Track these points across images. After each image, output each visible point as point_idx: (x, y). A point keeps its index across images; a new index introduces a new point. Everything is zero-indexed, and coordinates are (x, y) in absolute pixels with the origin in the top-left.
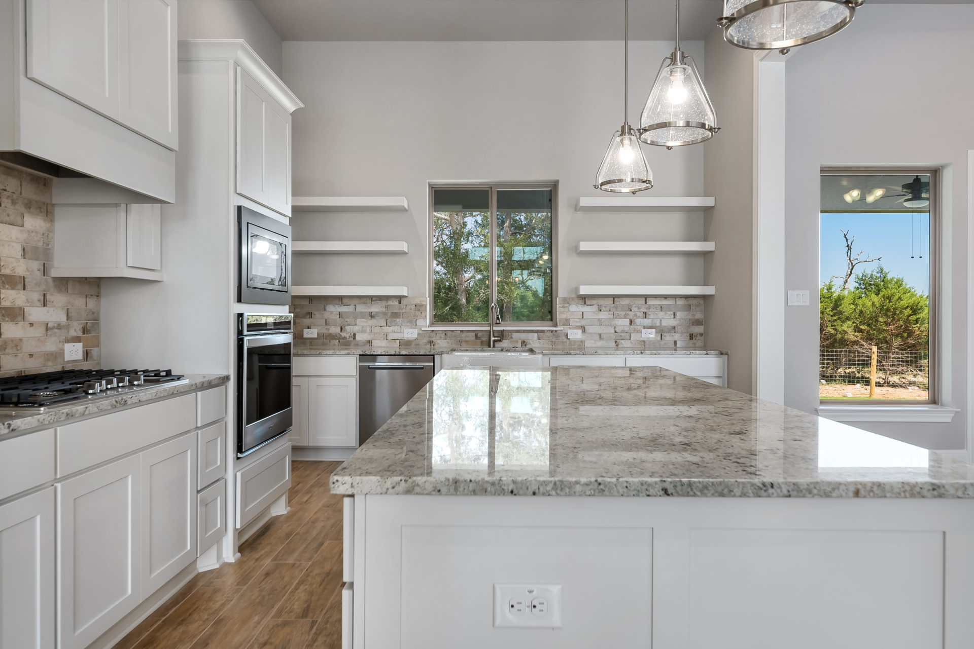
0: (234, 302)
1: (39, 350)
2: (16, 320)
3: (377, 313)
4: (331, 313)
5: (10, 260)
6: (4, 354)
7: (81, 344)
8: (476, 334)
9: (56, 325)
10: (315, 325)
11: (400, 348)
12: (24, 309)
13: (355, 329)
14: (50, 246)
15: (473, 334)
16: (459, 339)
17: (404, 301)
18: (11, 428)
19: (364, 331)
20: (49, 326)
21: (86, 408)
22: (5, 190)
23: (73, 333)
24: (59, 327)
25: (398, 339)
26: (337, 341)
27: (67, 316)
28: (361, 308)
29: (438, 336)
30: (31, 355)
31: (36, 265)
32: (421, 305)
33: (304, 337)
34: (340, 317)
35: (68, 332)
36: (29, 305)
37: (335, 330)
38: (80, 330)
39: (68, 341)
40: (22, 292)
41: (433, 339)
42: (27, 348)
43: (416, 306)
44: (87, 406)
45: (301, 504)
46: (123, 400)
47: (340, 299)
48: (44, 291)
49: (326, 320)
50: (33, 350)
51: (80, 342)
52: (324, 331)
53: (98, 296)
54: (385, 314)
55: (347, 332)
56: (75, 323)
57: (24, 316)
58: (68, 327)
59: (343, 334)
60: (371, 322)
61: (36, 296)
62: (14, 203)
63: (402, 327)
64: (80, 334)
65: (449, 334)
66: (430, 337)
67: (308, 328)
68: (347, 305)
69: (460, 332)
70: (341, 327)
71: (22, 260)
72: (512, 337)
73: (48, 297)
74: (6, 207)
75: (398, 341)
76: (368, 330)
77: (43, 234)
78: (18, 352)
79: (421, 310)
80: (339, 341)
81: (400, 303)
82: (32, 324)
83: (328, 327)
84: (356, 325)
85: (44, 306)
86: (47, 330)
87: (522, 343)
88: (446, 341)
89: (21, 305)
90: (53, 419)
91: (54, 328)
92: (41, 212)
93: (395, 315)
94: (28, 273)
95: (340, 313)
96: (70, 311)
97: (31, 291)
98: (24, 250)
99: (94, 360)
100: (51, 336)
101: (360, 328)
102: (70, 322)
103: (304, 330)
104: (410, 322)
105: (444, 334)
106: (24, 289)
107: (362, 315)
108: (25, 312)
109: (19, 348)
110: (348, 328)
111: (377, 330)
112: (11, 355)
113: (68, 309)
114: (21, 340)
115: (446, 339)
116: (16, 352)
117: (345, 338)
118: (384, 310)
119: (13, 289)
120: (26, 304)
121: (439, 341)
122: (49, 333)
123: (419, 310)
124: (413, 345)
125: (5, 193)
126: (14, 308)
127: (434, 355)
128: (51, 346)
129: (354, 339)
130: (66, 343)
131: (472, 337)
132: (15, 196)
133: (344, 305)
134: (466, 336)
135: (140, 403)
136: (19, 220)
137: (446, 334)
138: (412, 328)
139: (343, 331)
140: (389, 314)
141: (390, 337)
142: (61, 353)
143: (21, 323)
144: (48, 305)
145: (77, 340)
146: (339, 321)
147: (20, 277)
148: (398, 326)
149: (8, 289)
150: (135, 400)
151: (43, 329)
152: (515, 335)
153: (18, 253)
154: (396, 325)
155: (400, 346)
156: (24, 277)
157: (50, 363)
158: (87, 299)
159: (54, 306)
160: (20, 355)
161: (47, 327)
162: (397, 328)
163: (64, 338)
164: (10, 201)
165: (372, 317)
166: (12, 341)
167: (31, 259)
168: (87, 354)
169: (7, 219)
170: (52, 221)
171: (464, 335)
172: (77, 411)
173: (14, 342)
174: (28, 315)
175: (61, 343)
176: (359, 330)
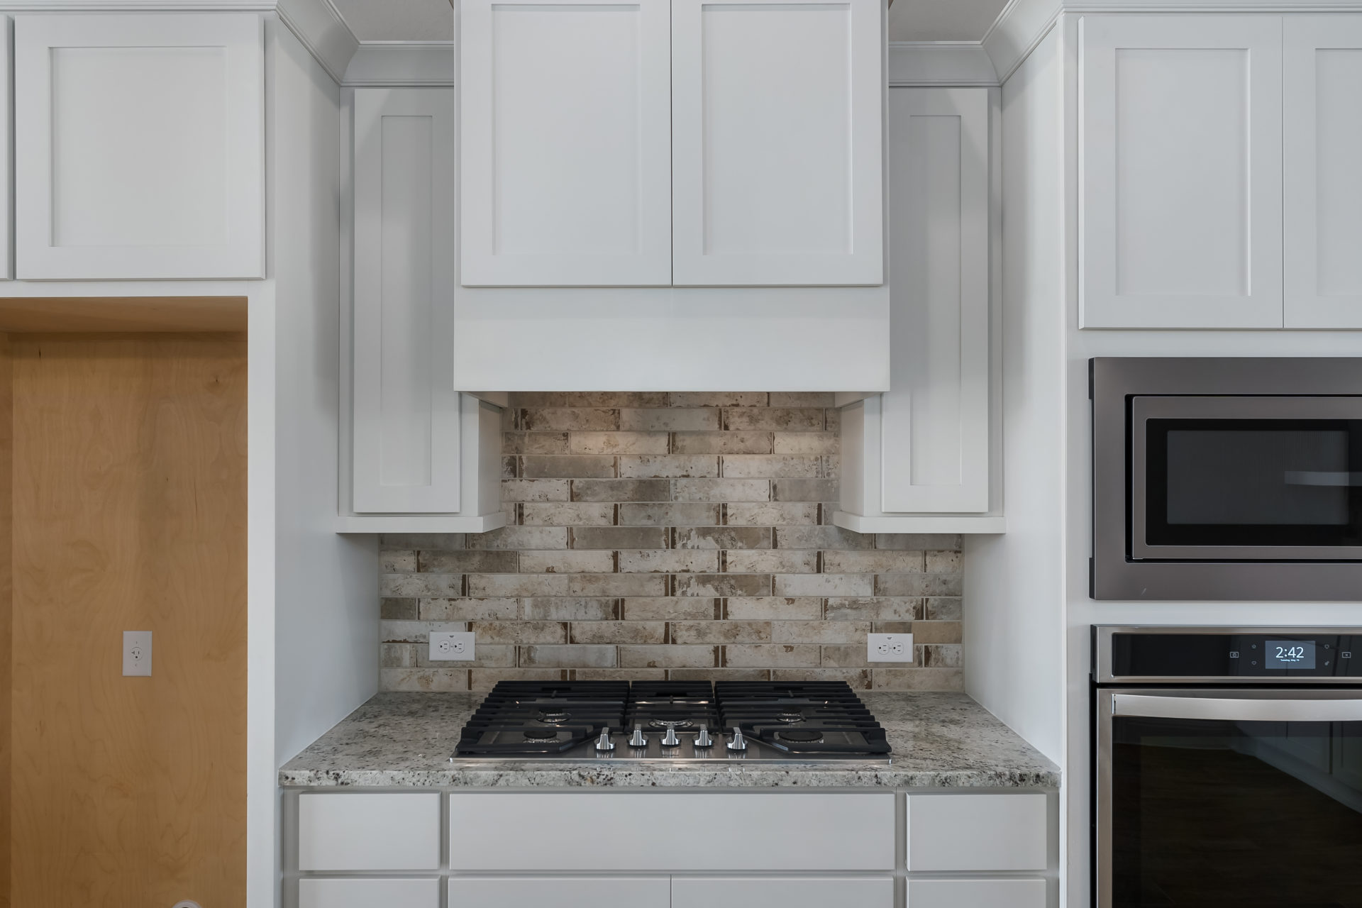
0: (1070, 598)
1: (807, 640)
2: (757, 594)
5: (746, 505)
6: (734, 643)
7: (910, 636)
9: (847, 603)
12: (774, 577)
14: (833, 476)
18: (340, 781)
20: (829, 604)
21: (501, 776)
22: (737, 405)
23: (887, 616)
24: (855, 605)
27: (876, 587)
30: (789, 648)
31: (800, 510)
35: (878, 614)
36: (783, 570)
38: (907, 611)
39: (874, 628)
40: (771, 551)
42: (781, 635)
44: (501, 772)
46: (602, 777)
48: (820, 548)
50: (793, 640)
51: (909, 632)
53: (956, 552)
56: (896, 601)
57: (774, 587)
58: (877, 607)
61: (798, 557)
62: (753, 420)
64: (909, 618)
71: (773, 503)
73: (828, 557)
74: (738, 429)
77: (817, 459)
78: (761, 641)
82: (790, 601)
85: (819, 571)
86: (826, 610)
89: (767, 571)
90: (422, 781)
91: (843, 606)
92: (812, 425)
94: (784, 523)
96: (881, 579)
97: (790, 549)
98: (775, 487)
99: (946, 666)
100: (834, 619)
102: (882, 599)
106: (775, 546)
108: (777, 583)
109: (763, 635)
112: (747, 646)
113: (876, 577)
114: (768, 623)
116: (758, 641)
119: (752, 548)
120: (779, 570)
122: (830, 615)
125: (736, 409)
126: (756, 576)
128: (835, 634)
130: (871, 632)
132: (755, 411)
135: (654, 788)
136: (764, 444)
142: (861, 649)
143: (768, 599)
144: (827, 571)
145: (904, 628)
147: (767, 529)
149: (740, 548)
151: (816, 609)
153: (764, 494)
156: (774, 529)
157: (833, 663)
158: (927, 558)
159: (843, 572)
160: (767, 646)
161: (826, 605)
163: (868, 623)
164: (745, 419)
166: (750, 624)
167: (791, 501)
168: (926, 656)
169: (742, 446)
170: (837, 435)
172: (479, 777)
173: (754, 627)
174: (783, 586)
175: (858, 632)
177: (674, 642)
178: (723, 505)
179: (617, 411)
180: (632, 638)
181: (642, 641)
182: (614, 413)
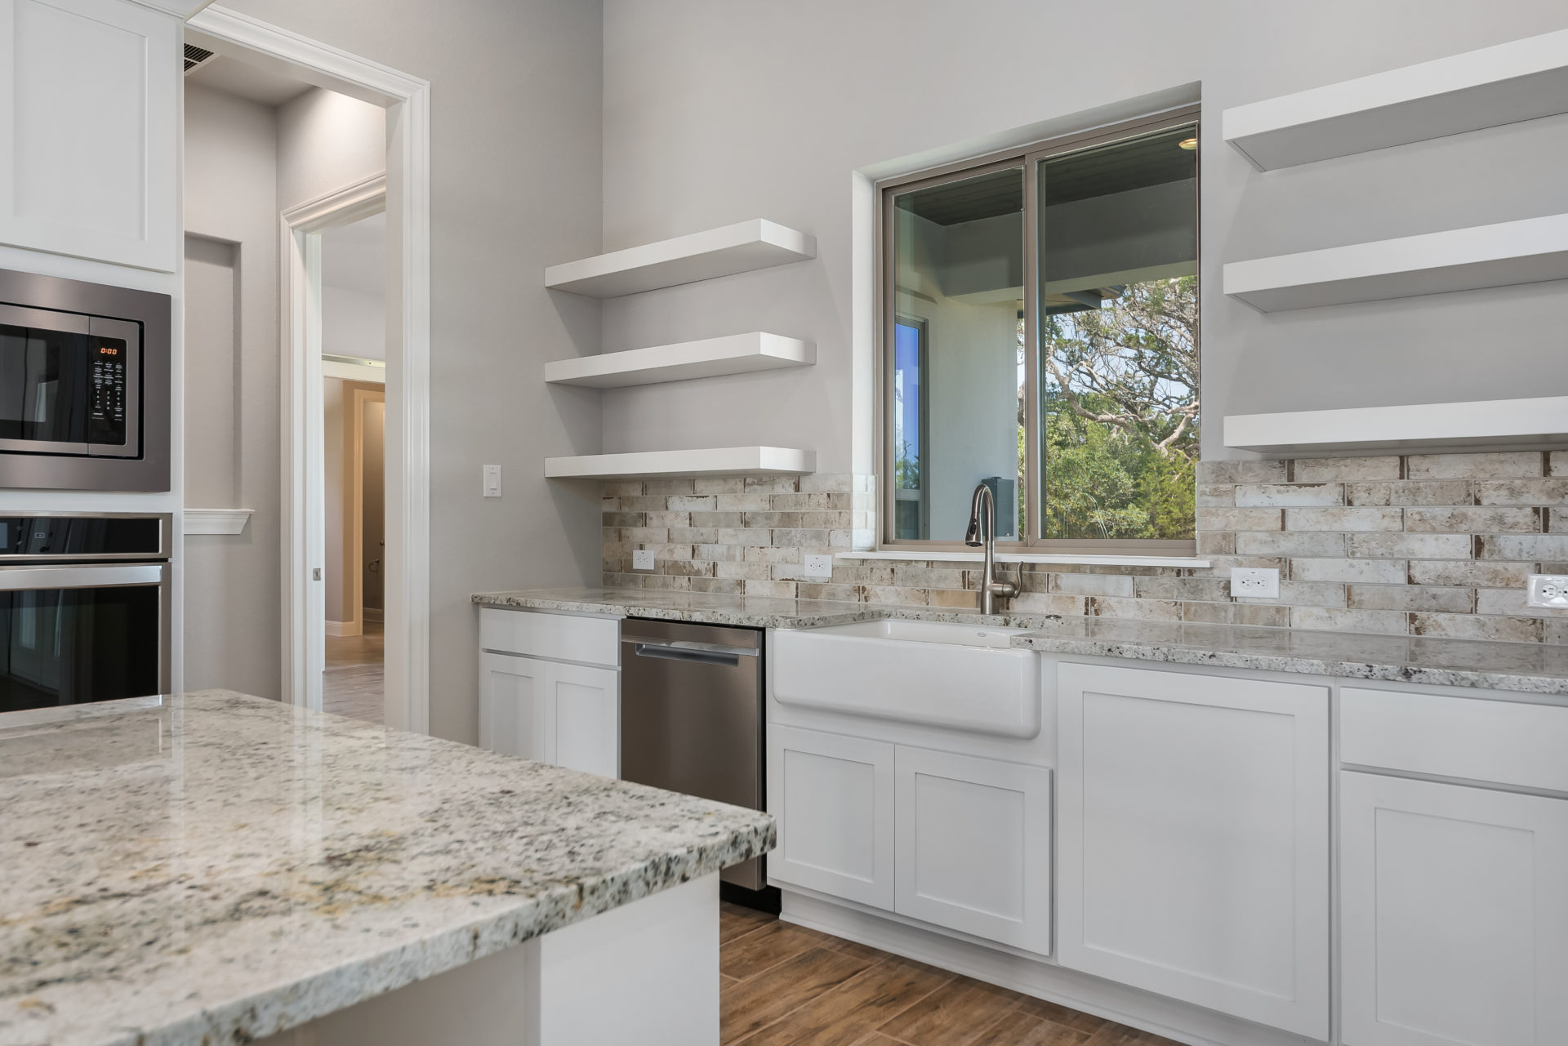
3: (755, 515)
4: (677, 514)
8: (964, 573)
10: (651, 541)
11: (797, 602)
13: (719, 550)
15: (957, 573)
16: (923, 585)
17: (805, 486)
19: (731, 558)
25: (793, 580)
26: (687, 577)
28: (730, 504)
29: (877, 574)
32: (841, 496)
33: (634, 568)
34: (690, 525)
37: (682, 554)
41: (865, 583)
43: (829, 495)
47: (688, 481)
49: (669, 530)
52: (666, 556)
54: (769, 517)
55: (702, 559)
59: (697, 564)
60: (745, 535)
63: (801, 549)
65: (899, 569)
66: (858, 577)
67: (641, 547)
68: (703, 497)
69: (925, 565)
70: (693, 546)
72: (1057, 586)
75: (794, 583)
76: (738, 557)
79: (839, 506)
80: (689, 579)
81: (797, 489)
83: (672, 546)
84: (717, 542)
87: (1087, 604)
88: (892, 588)
93: (788, 519)
95: (690, 514)
101: (725, 549)
103: (634, 551)
104: (818, 536)
105: (889, 570)
107: (727, 520)
110: (704, 549)
111: (753, 555)
115: (893, 584)
117: (698, 572)
118: (767, 507)
121: (878, 589)
123: (836, 507)
124: (823, 595)
129: (714, 576)
131: (954, 576)
133: (697, 497)
134: (940, 579)
137: (893, 570)
138: (820, 552)
139: (695, 556)
140: (777, 517)
141: (778, 575)
146: (690, 534)
148: (794, 545)
152: (1067, 580)
154: (790, 543)
155: (797, 596)
162: (789, 552)
165: (746, 524)
171: (936, 572)
176: (723, 555)
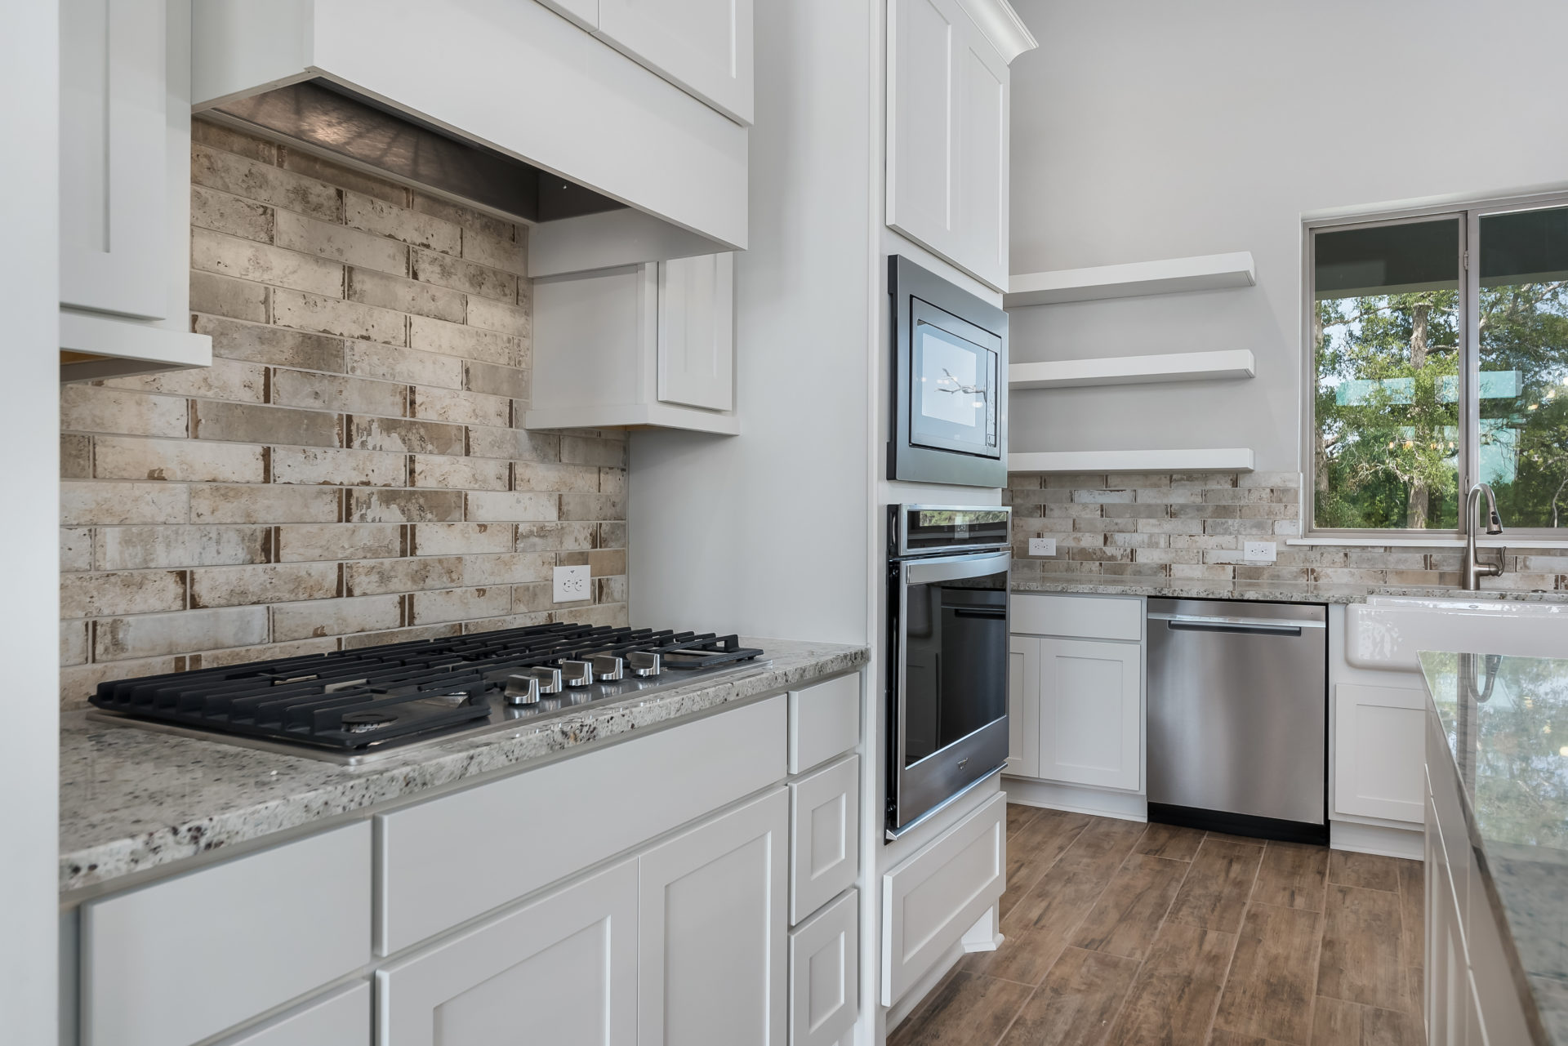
0: (879, 479)
1: (498, 580)
2: (448, 519)
3: (1183, 508)
4: (1085, 506)
5: (437, 392)
6: (423, 589)
7: (588, 567)
8: (1425, 557)
9: (535, 529)
10: (1051, 531)
11: (1234, 583)
12: (466, 495)
13: (1136, 539)
14: (523, 365)
15: (1419, 557)
16: (1381, 566)
17: (1244, 482)
18: (203, 842)
19: (1152, 544)
20: (520, 530)
21: (472, 758)
22: (428, 246)
23: (570, 545)
24: (542, 532)
25: (1229, 564)
26: (1097, 563)
27: (560, 509)
28: (1147, 496)
29: (1327, 558)
30: (481, 592)
31: (493, 405)
32: (1285, 491)
33: (1031, 553)
34: (1102, 516)
35: (561, 543)
36: (476, 486)
37: (1091, 541)
38: (585, 539)
39: (560, 562)
40: (463, 459)
41: (1314, 566)
42: (474, 575)
43: (1272, 491)
44: (472, 752)
45: (1026, 927)
46: (585, 729)
47: (1102, 478)
48: (511, 458)
49: (1074, 521)
50: (486, 581)
51: (587, 564)
52: (1070, 543)
53: (623, 470)
54: (1200, 509)
55: (1117, 546)
56: (577, 525)
57: (466, 509)
58: (560, 533)
59: (1110, 550)
60: (1169, 525)
61: (493, 469)
62: (446, 272)
63: (1240, 537)
64: (586, 546)
65: (1354, 555)
66: (1306, 560)
67: (1039, 536)
68: (1118, 491)
69: (1382, 550)
70: (1105, 535)
71: (464, 393)
72: (1526, 567)
73: (519, 470)
74: (428, 281)
75: (1231, 567)
76: (1162, 542)
77: (509, 341)
78: (453, 585)
79: (1284, 500)
80: (1101, 564)
81: (1235, 484)
82: (483, 527)
83: (1079, 535)
84: (1136, 531)
85: (510, 489)
86: (516, 540)
87: (1556, 581)
88: (1346, 570)
89: (459, 487)
91: (531, 533)
92: (505, 295)
93: (1224, 511)
94: (477, 421)
95: (1102, 506)
96: (565, 500)
97: (483, 457)
98: (467, 371)
99: (614, 601)
100: (524, 551)
101: (1146, 538)
102: (565, 523)
103: (1030, 540)
104: (1260, 526)
105: (1342, 554)
106: (467, 453)
107: (1150, 511)
108: (469, 502)
109: (454, 576)
110: (1119, 538)
111: (1181, 543)
112: (438, 591)
113: (560, 497)
114: (459, 559)
115: (1346, 566)
116: (449, 585)
117: (1113, 558)
118: (1198, 500)
119: (442, 453)
120: (473, 485)
121: (1329, 571)
122: (521, 545)
123: (1280, 501)
124: (1265, 577)
125: (427, 252)
126: (447, 493)
127: (1326, 605)
128: (524, 571)
129: (1132, 560)
130: (556, 565)
131: (1416, 562)
132: (448, 260)
133: (1111, 491)
134: (1399, 561)
136: (456, 309)
137: (1346, 555)
138: (1262, 539)
139: (1108, 543)
140: (1210, 510)
141: (1212, 558)
142: (547, 585)
143: (460, 525)
144: (518, 488)
145: (581, 558)
146: (1101, 523)
147: (459, 428)
148: (1230, 534)
149: (431, 453)
150: (620, 725)
151: (508, 536)
152: (1535, 562)
153: (456, 378)
154: (1226, 532)
155: (1234, 578)
156: (467, 428)
157: (522, 608)
158: (602, 475)
159: (531, 490)
160: (458, 590)
161: (516, 533)
162: (1226, 540)
163: (553, 555)
164: (437, 269)
165: (1172, 515)
166: (440, 561)
167: (483, 392)
168: (600, 590)
169: (432, 306)
170: (528, 313)
171: (1393, 557)
172: (442, 768)
173: (445, 565)
174: (475, 507)
175: (546, 566)
176: (1143, 542)
177: (350, 594)
178: (411, 388)
179: (269, 212)
180: (292, 591)
181: (306, 596)
182: (265, 213)
